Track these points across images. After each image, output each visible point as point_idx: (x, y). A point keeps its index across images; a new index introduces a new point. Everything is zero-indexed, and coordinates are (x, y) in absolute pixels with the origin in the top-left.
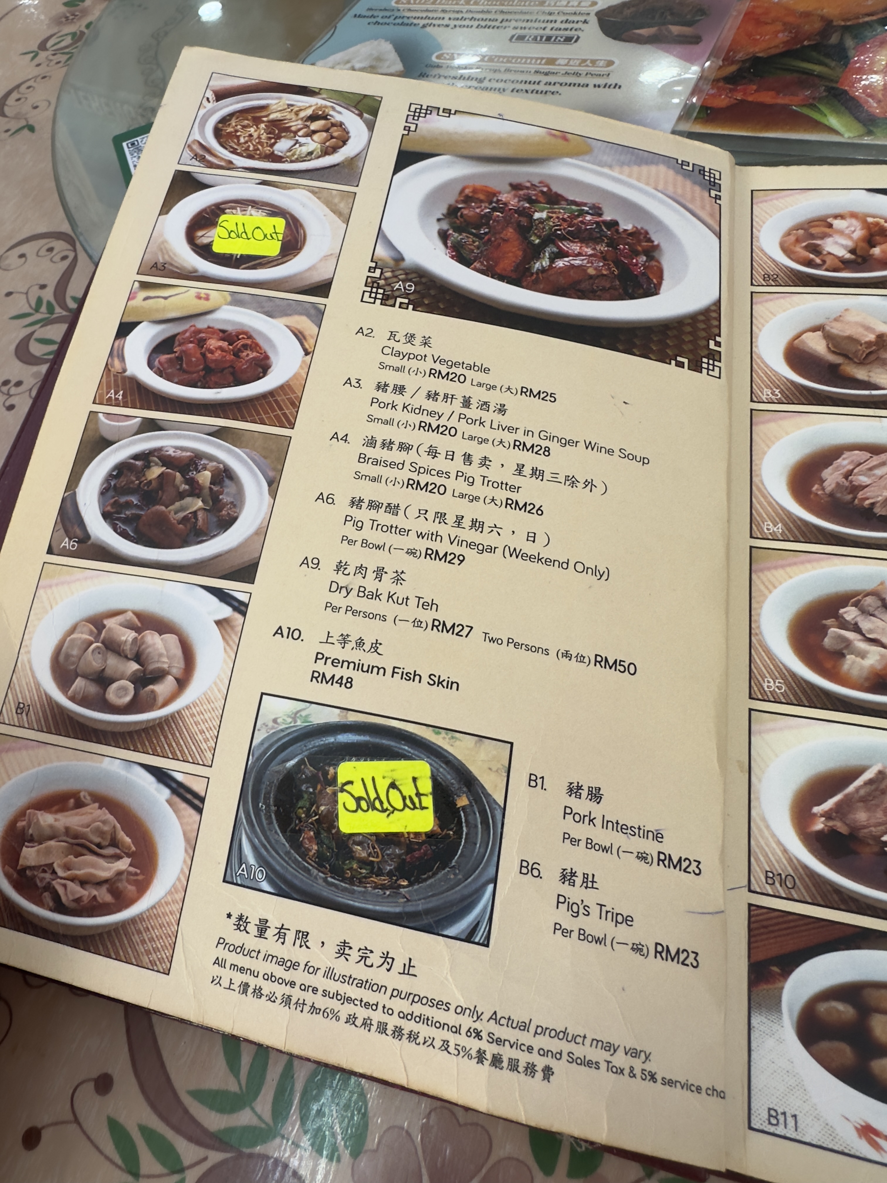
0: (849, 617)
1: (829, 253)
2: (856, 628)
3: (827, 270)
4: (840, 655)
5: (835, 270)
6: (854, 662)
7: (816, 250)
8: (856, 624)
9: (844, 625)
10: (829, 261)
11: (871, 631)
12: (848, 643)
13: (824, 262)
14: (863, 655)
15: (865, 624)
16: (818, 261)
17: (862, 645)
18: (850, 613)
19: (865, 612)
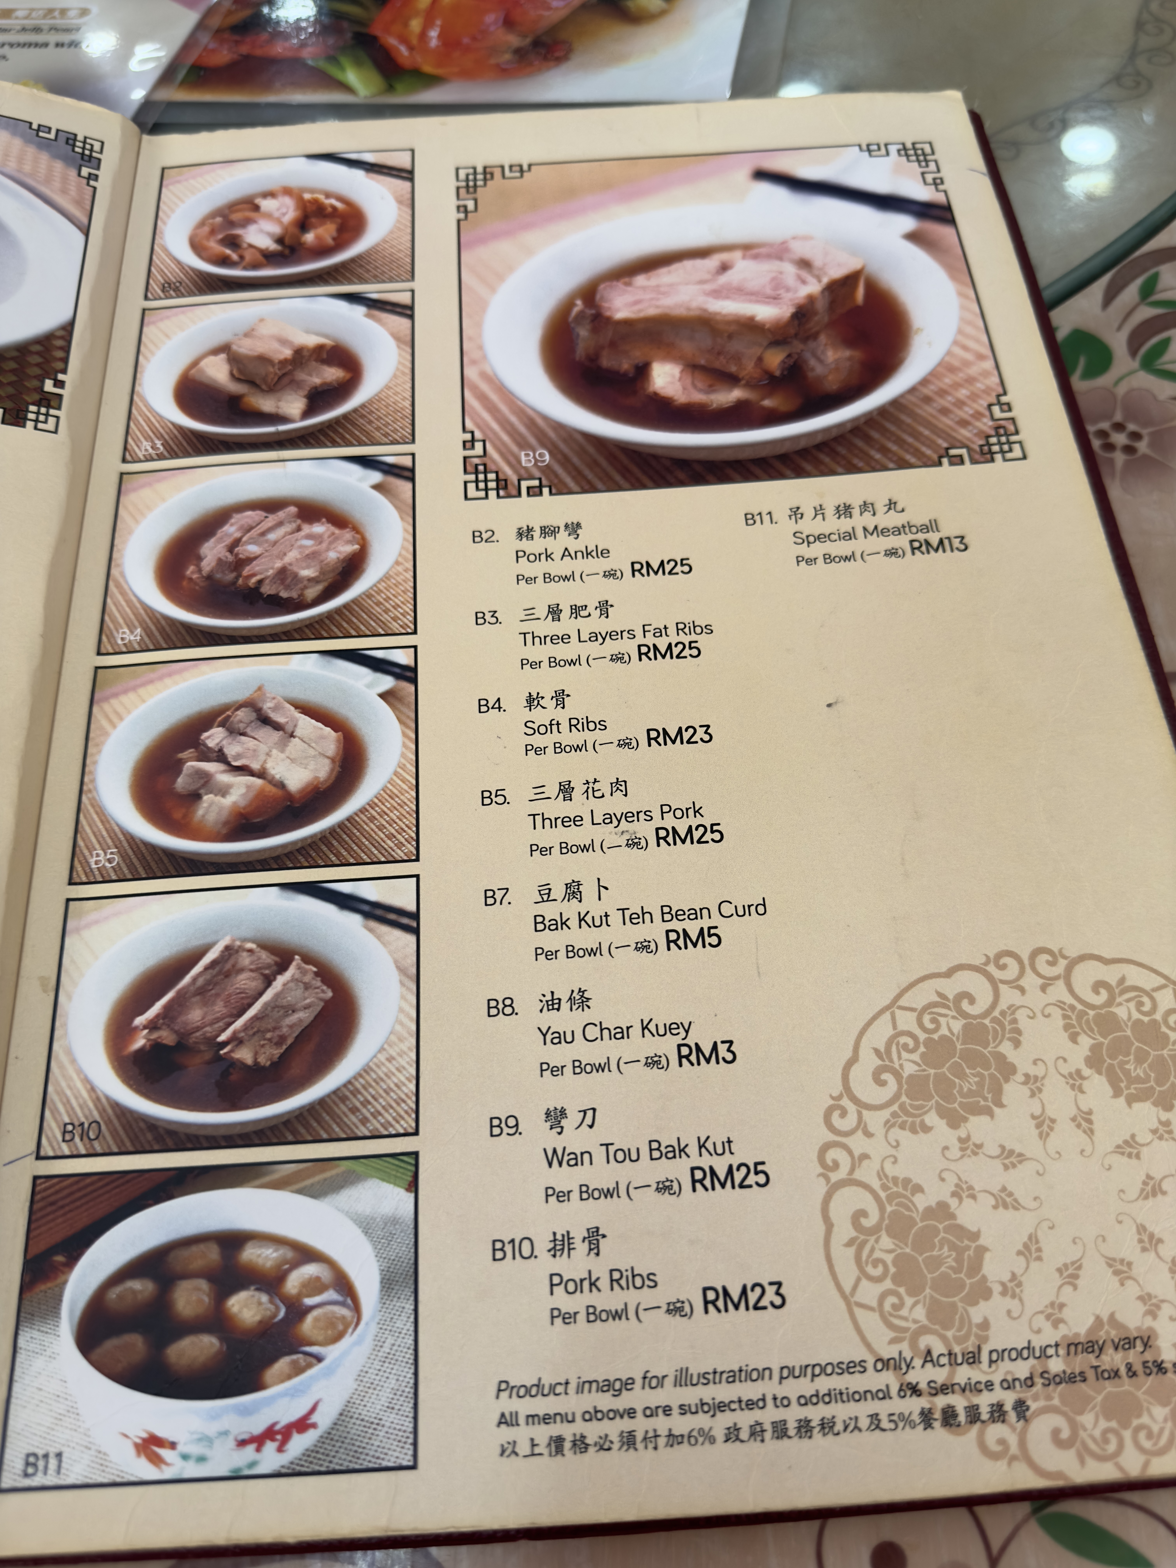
0: (211, 743)
1: (251, 246)
2: (220, 756)
3: (245, 268)
4: (196, 797)
5: (255, 266)
6: (211, 805)
7: (233, 242)
8: (221, 750)
9: (206, 755)
10: (249, 256)
11: (238, 756)
12: (206, 779)
13: (242, 257)
14: (223, 791)
15: (232, 749)
16: (235, 257)
17: (225, 778)
18: (214, 737)
19: (235, 732)
